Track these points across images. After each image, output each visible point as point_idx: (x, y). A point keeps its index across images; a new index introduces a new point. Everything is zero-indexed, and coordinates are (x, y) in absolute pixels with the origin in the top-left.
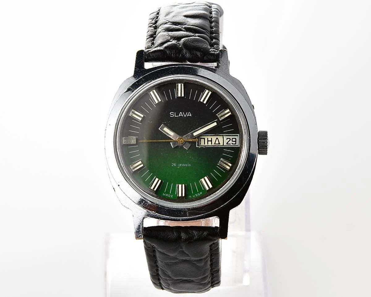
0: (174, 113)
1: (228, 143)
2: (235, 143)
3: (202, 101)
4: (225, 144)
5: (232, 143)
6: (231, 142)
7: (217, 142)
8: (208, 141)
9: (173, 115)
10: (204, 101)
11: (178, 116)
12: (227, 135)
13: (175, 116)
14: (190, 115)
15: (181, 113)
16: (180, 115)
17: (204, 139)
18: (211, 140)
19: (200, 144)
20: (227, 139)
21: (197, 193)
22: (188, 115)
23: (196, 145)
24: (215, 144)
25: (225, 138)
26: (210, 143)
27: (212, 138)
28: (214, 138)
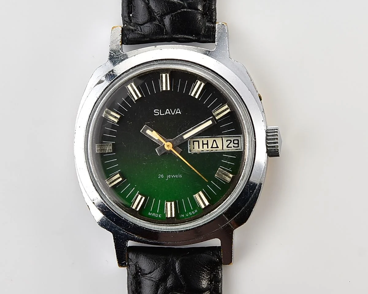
0: (159, 111)
1: (229, 146)
2: (237, 145)
3: (192, 95)
4: (225, 147)
5: (234, 146)
6: (232, 145)
7: (215, 146)
8: (203, 144)
9: (157, 114)
10: (195, 95)
11: (164, 114)
12: (226, 136)
13: (161, 114)
14: (180, 112)
15: (167, 110)
16: (166, 113)
17: (198, 141)
18: (206, 143)
19: (194, 148)
20: (227, 141)
21: (191, 211)
22: (177, 113)
23: (188, 151)
24: (212, 147)
25: (225, 140)
26: (205, 146)
27: (207, 141)
28: (211, 141)
